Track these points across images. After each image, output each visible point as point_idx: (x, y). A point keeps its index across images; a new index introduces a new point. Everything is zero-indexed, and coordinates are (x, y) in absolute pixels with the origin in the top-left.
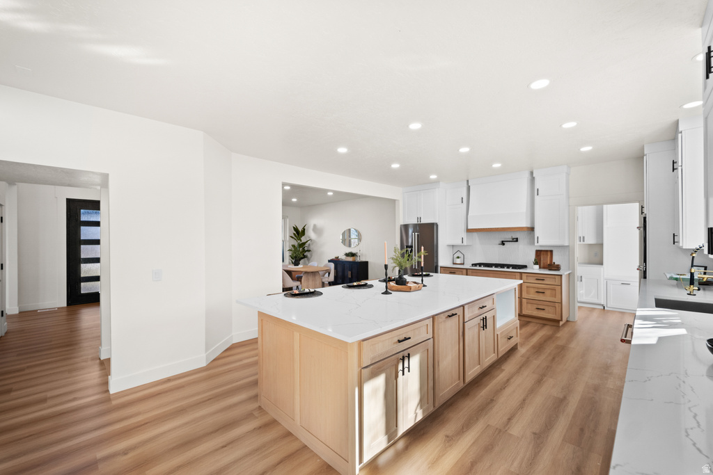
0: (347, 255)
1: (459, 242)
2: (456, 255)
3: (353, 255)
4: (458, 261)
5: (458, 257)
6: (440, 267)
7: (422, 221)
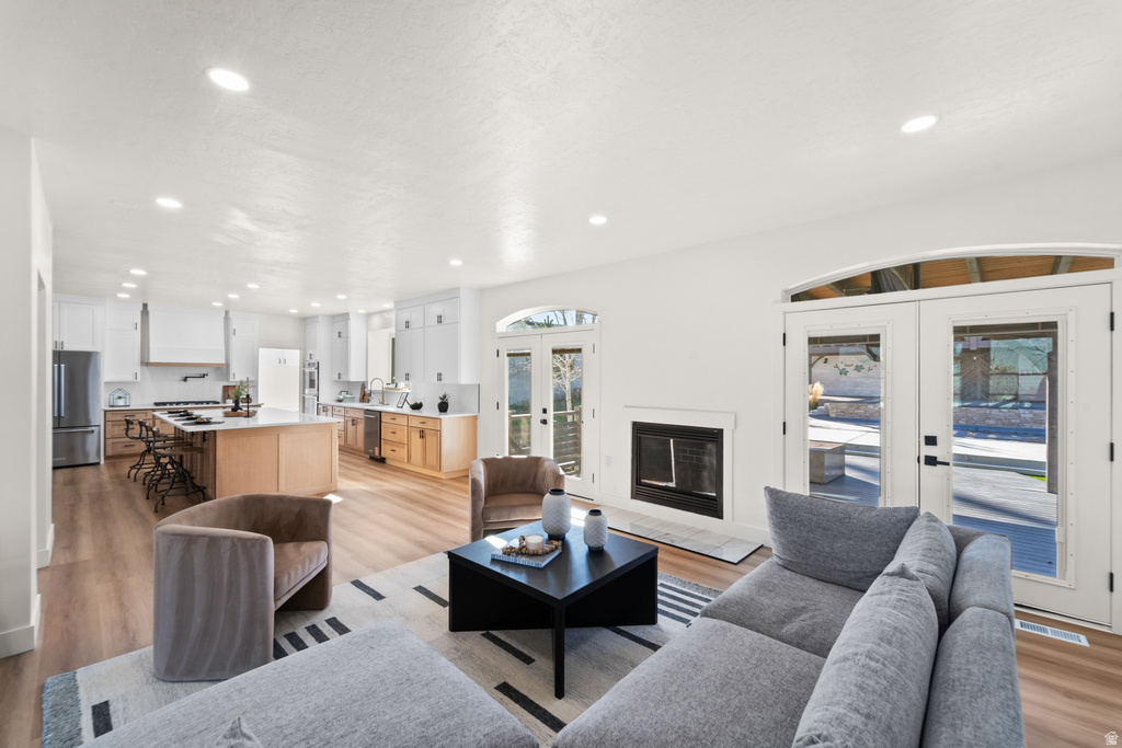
1: (130, 378)
5: (120, 398)
6: (105, 411)
7: (67, 347)
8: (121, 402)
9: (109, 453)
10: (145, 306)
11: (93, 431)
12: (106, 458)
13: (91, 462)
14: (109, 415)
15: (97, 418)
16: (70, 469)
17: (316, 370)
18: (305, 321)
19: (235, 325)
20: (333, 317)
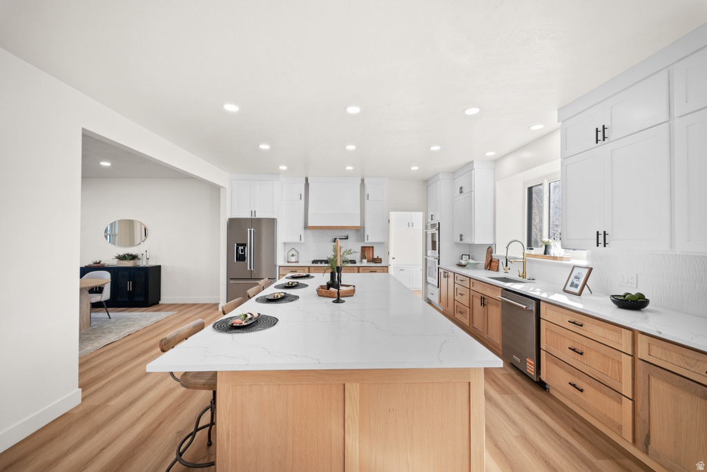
0: (122, 258)
1: (297, 239)
2: (290, 254)
3: (134, 257)
4: (293, 259)
5: (293, 255)
6: (279, 267)
7: (258, 216)
10: (307, 180)
14: (281, 270)
17: (437, 232)
18: (427, 183)
19: (368, 190)
20: (454, 173)
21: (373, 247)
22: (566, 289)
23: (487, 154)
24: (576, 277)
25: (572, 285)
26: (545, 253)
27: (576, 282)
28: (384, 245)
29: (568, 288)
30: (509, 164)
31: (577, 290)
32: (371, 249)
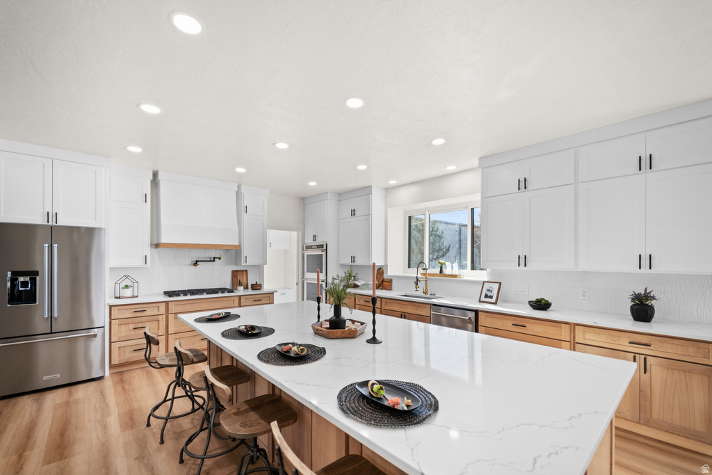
2: (123, 285)
5: (127, 287)
6: (111, 307)
7: (62, 222)
8: (128, 292)
9: (115, 361)
10: (155, 175)
11: (95, 336)
12: (112, 367)
13: (94, 376)
14: (116, 314)
15: (100, 316)
16: (66, 390)
17: (324, 253)
18: (304, 201)
19: (247, 201)
20: (341, 195)
21: (246, 271)
22: (481, 300)
23: (390, 182)
24: (488, 291)
25: (486, 296)
26: (441, 272)
27: (489, 294)
28: (259, 268)
29: (483, 299)
30: (404, 195)
31: (493, 300)
32: (245, 273)
